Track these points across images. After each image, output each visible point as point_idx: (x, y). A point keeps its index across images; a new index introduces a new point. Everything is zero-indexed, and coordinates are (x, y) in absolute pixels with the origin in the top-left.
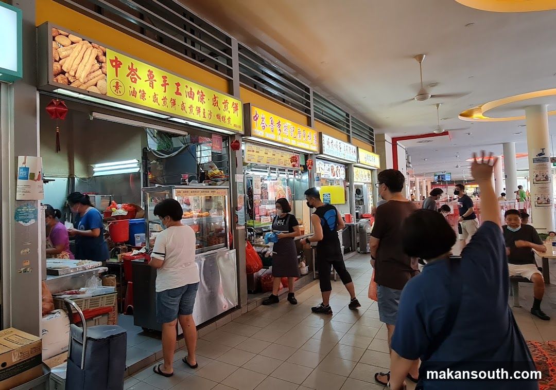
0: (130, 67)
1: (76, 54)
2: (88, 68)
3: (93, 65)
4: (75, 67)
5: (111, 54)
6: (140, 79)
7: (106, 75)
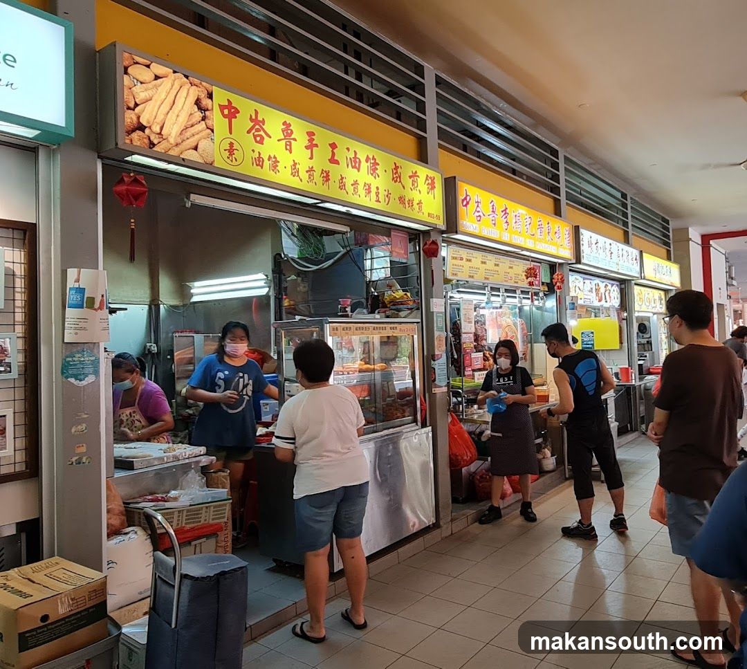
0: (254, 117)
1: (163, 96)
2: (183, 119)
3: (191, 114)
4: (160, 118)
5: (221, 96)
6: (270, 137)
7: (213, 131)
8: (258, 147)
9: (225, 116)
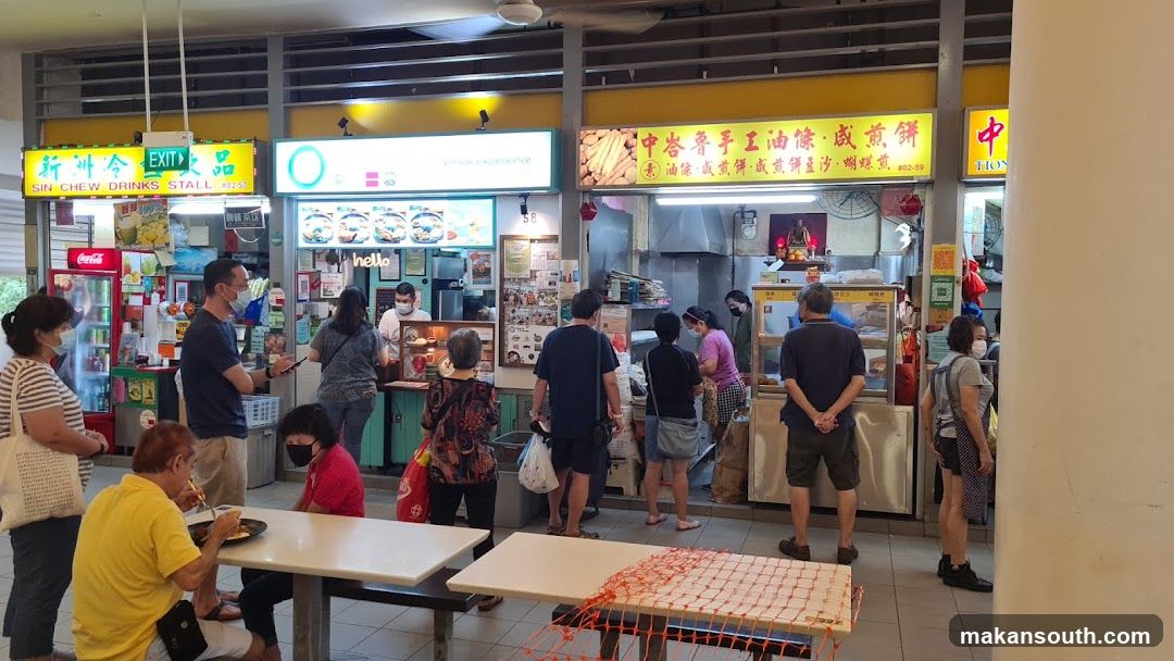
0: (670, 138)
1: (603, 149)
2: (616, 159)
3: (621, 154)
4: (601, 164)
5: (643, 133)
6: (684, 149)
7: (636, 160)
8: (673, 160)
9: (645, 146)
